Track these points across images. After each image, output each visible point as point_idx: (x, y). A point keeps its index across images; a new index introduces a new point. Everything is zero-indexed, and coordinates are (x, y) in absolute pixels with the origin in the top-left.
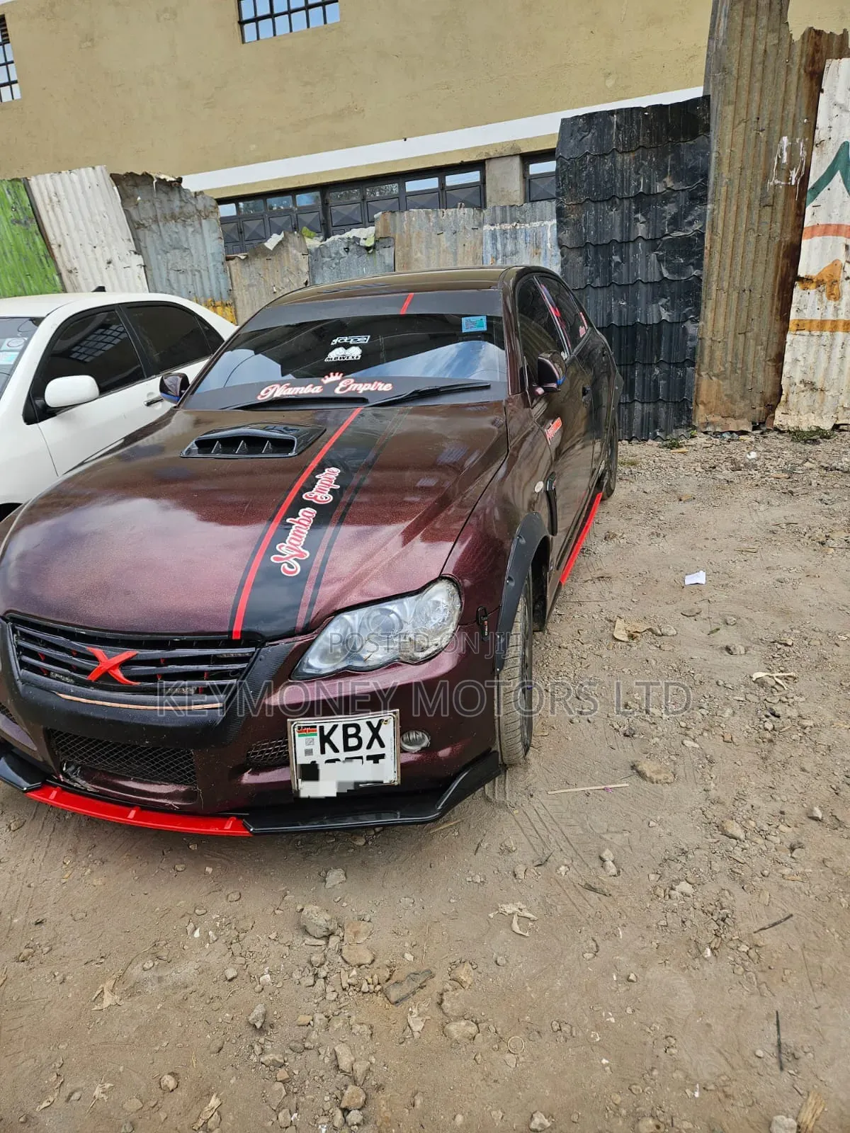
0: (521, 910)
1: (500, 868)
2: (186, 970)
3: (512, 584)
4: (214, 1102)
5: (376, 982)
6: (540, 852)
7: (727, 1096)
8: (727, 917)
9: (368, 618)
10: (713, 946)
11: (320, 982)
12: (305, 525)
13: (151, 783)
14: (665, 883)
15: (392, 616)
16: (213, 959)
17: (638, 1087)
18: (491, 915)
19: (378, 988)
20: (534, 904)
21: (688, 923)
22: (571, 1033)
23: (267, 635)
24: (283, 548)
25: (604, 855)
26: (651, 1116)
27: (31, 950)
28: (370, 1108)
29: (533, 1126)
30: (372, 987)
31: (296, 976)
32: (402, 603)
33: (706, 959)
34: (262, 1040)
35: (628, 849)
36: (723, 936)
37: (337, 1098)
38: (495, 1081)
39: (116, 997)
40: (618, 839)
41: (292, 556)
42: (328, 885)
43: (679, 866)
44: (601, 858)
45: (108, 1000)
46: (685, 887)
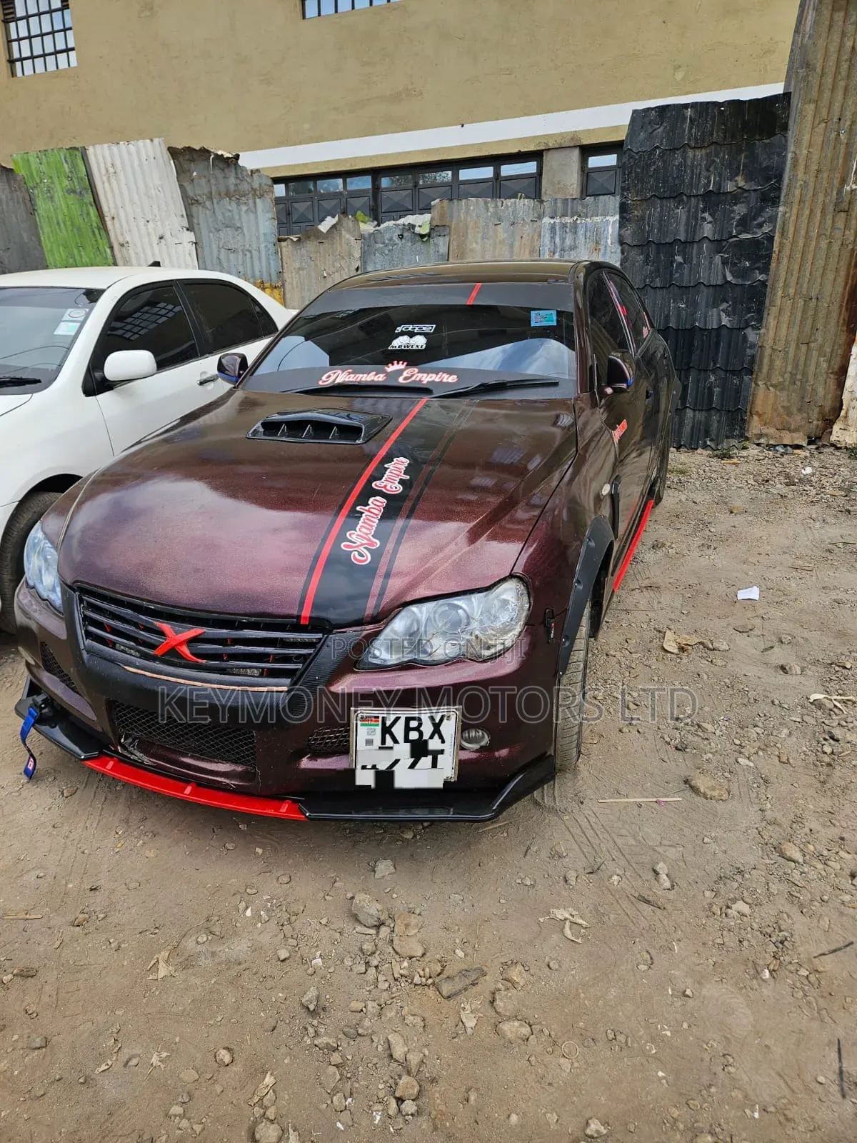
0: (573, 916)
1: (550, 872)
2: (240, 947)
3: (581, 587)
4: (269, 1080)
5: (428, 976)
6: (591, 860)
7: (788, 1119)
8: (786, 939)
9: (435, 613)
10: (771, 967)
11: (372, 971)
12: (376, 515)
13: (211, 762)
14: (720, 901)
15: (460, 611)
16: (265, 939)
17: (696, 1102)
18: (541, 920)
19: (430, 981)
20: (587, 911)
21: (745, 943)
22: (626, 1042)
23: (333, 623)
24: (354, 536)
25: (658, 868)
26: (710, 1132)
27: (86, 916)
28: (424, 1099)
29: (588, 1132)
30: (424, 980)
31: (348, 962)
32: (470, 599)
33: (764, 980)
34: (315, 1023)
35: (682, 864)
36: (782, 958)
37: (391, 1087)
38: (550, 1084)
39: (171, 968)
40: (672, 853)
41: (362, 545)
42: (377, 876)
43: (735, 885)
44: (655, 871)
45: (163, 971)
46: (741, 906)
